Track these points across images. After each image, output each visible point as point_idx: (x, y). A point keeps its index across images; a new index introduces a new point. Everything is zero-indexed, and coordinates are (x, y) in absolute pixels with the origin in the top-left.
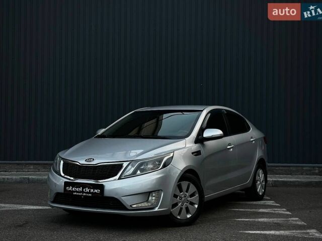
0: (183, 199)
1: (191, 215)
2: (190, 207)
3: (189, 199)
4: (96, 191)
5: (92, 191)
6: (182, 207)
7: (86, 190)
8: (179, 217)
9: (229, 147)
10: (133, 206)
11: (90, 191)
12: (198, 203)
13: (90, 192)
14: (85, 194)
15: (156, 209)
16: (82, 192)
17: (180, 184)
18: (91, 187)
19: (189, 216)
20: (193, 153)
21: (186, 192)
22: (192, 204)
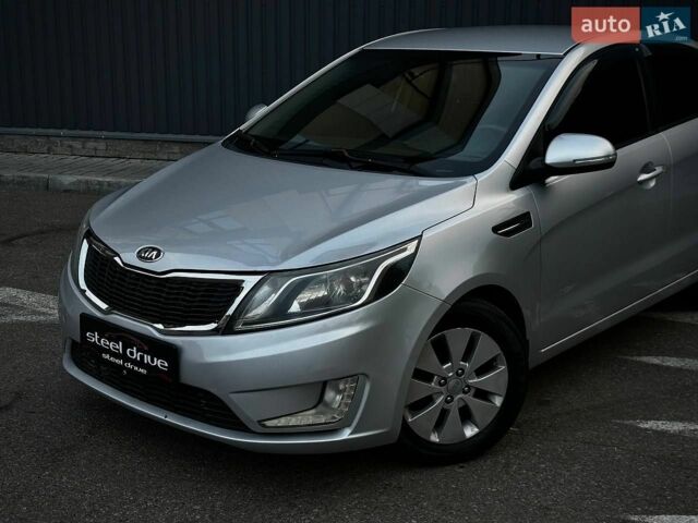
0: (451, 383)
1: (476, 430)
2: (475, 404)
3: (474, 381)
4: (158, 362)
5: (147, 358)
6: (446, 406)
7: (132, 353)
8: (434, 438)
9: (643, 177)
10: (269, 423)
11: (142, 357)
12: (504, 392)
13: (141, 363)
14: (130, 366)
15: (346, 434)
16: (124, 357)
17: (443, 337)
18: (146, 348)
19: (470, 432)
20: (495, 229)
21: (464, 360)
22: (483, 395)
